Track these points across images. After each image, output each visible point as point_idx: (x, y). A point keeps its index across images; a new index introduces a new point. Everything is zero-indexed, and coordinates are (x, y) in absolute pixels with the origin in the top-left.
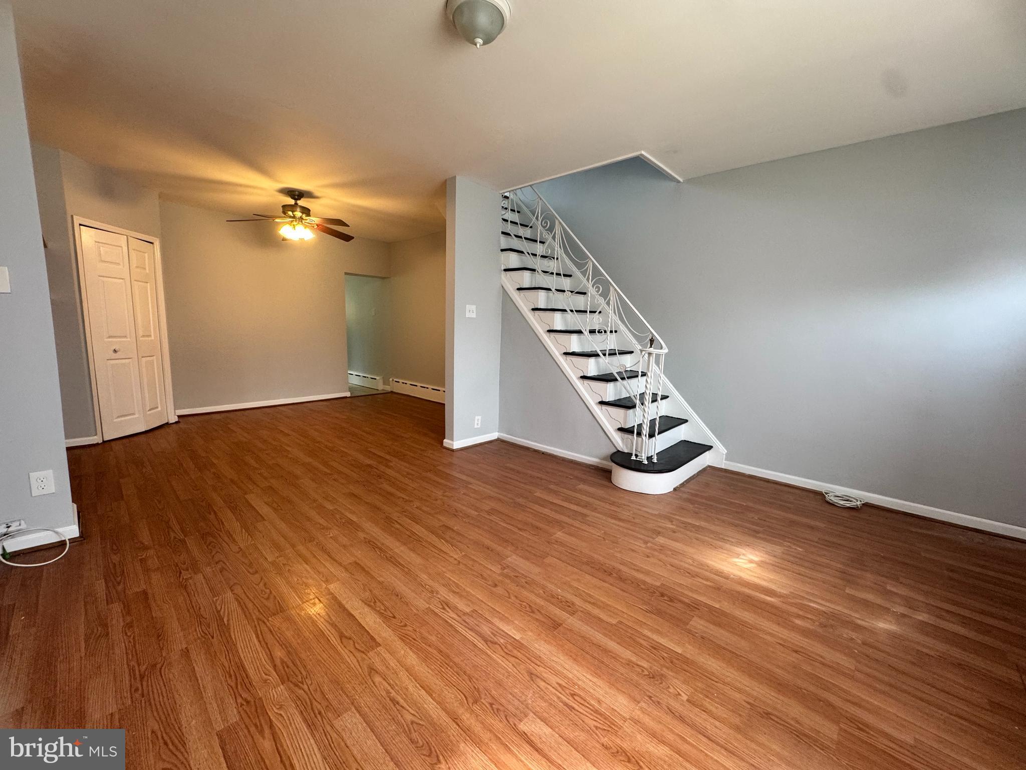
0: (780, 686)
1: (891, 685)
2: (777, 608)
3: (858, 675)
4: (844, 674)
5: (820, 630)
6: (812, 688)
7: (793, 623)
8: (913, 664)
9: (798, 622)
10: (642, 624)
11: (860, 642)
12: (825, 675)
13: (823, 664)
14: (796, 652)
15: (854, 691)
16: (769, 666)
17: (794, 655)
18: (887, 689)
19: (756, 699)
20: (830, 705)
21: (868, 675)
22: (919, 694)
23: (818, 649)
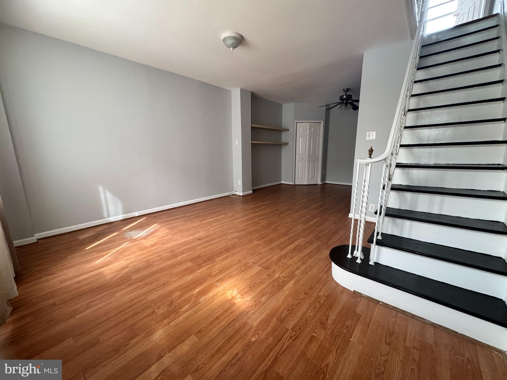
0: (154, 273)
1: (134, 305)
2: (190, 290)
3: (144, 297)
4: (146, 293)
5: (170, 299)
6: (148, 280)
7: (179, 291)
8: (134, 325)
9: (178, 293)
10: (194, 253)
11: (156, 311)
12: (150, 287)
13: (154, 289)
14: (164, 284)
15: (140, 291)
16: (162, 274)
17: (163, 283)
18: (133, 302)
19: (154, 266)
20: (140, 281)
21: (141, 301)
22: (123, 313)
23: (161, 292)
